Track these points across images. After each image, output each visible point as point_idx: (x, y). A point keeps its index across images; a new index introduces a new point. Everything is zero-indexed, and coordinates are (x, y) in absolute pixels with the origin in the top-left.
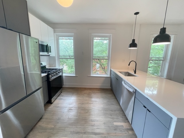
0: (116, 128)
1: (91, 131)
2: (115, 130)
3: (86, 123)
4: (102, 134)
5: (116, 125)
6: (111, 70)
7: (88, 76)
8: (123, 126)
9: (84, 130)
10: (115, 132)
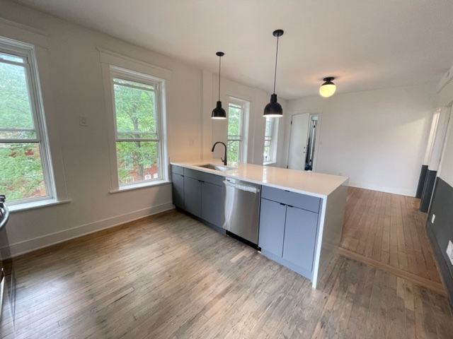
0: (240, 265)
1: (211, 299)
2: (240, 268)
3: (189, 295)
4: (231, 286)
5: (237, 262)
6: (170, 167)
7: (112, 191)
8: (244, 257)
9: (198, 308)
10: (242, 270)
